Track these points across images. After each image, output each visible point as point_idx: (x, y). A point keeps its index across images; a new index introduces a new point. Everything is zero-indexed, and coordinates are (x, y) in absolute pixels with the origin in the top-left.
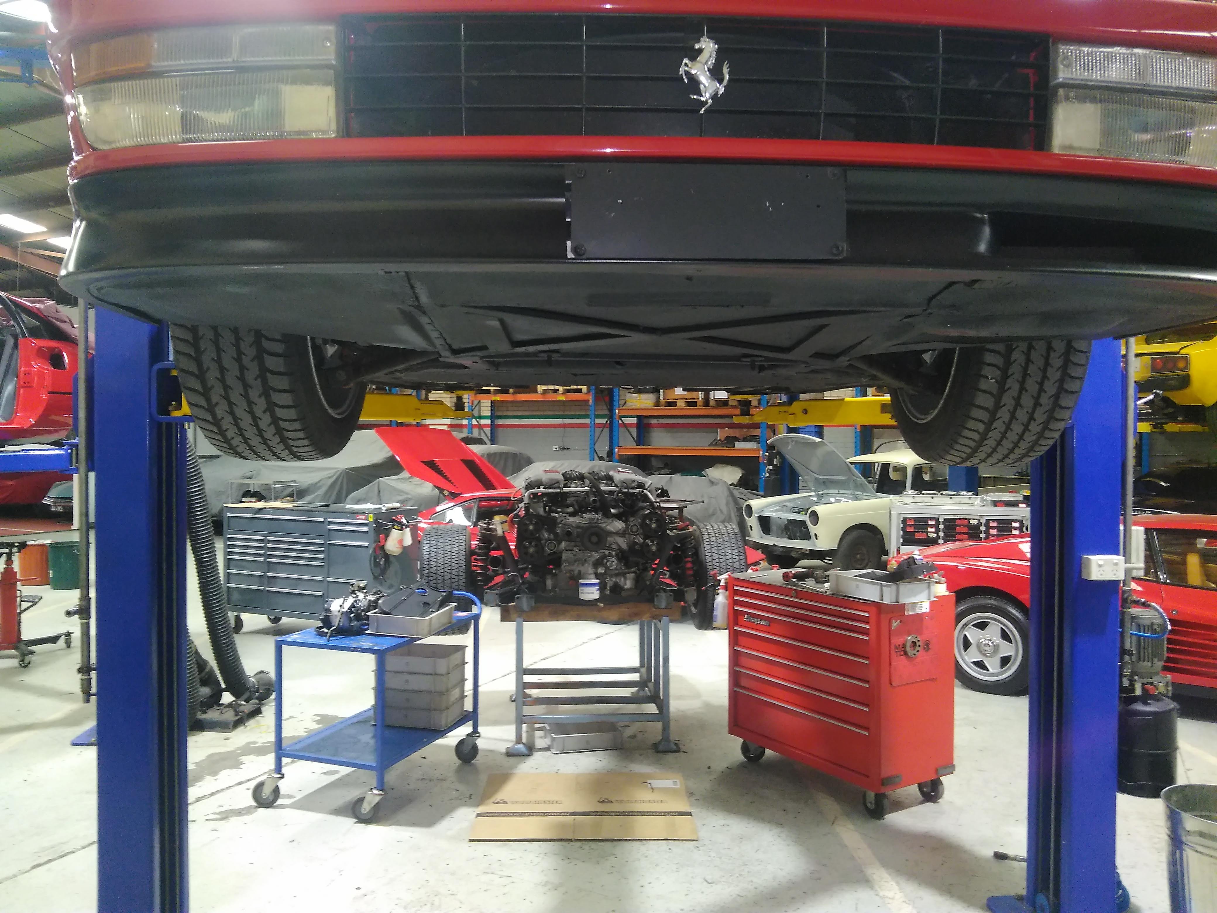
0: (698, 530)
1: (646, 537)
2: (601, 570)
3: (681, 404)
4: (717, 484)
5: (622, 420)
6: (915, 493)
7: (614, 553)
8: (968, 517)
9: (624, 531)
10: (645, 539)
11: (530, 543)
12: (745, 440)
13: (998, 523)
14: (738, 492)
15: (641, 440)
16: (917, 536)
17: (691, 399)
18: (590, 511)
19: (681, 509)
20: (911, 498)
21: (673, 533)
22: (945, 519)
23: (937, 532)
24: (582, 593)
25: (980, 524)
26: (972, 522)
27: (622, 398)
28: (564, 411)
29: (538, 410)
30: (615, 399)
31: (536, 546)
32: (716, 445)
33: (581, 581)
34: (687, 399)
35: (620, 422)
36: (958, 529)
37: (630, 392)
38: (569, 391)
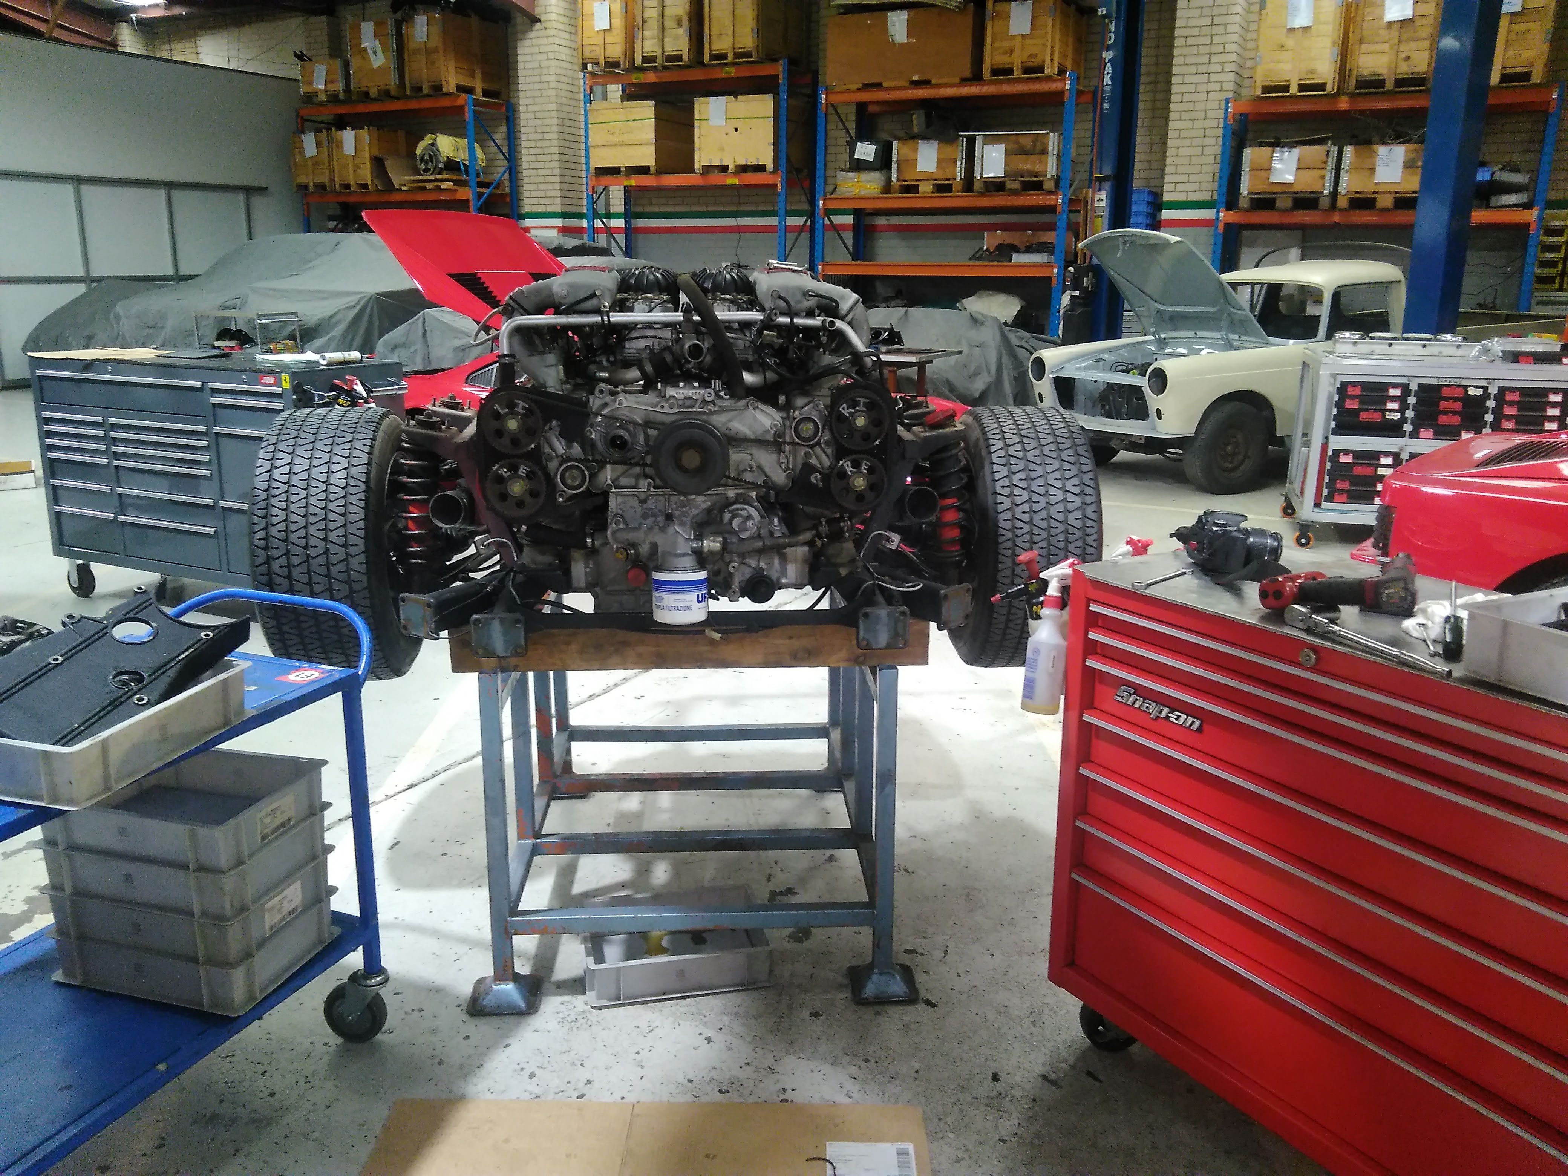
0: (975, 425)
1: (841, 453)
2: (712, 544)
3: (926, 188)
4: (982, 324)
5: (830, 220)
6: (1357, 337)
7: (754, 494)
8: (1464, 383)
9: (779, 435)
10: (838, 456)
11: (514, 468)
12: (1029, 250)
13: (1521, 395)
14: (1017, 337)
15: (860, 252)
16: (1364, 416)
17: (943, 180)
18: (688, 377)
19: (921, 366)
20: (1351, 346)
21: (914, 434)
22: (1420, 385)
23: (1402, 410)
24: (658, 607)
25: (1486, 396)
26: (1472, 391)
27: (830, 181)
28: (739, 204)
29: (699, 204)
30: (819, 181)
31: (530, 476)
32: (980, 258)
33: (658, 576)
34: (935, 180)
35: (827, 221)
36: (1443, 405)
37: (842, 170)
38: (743, 169)
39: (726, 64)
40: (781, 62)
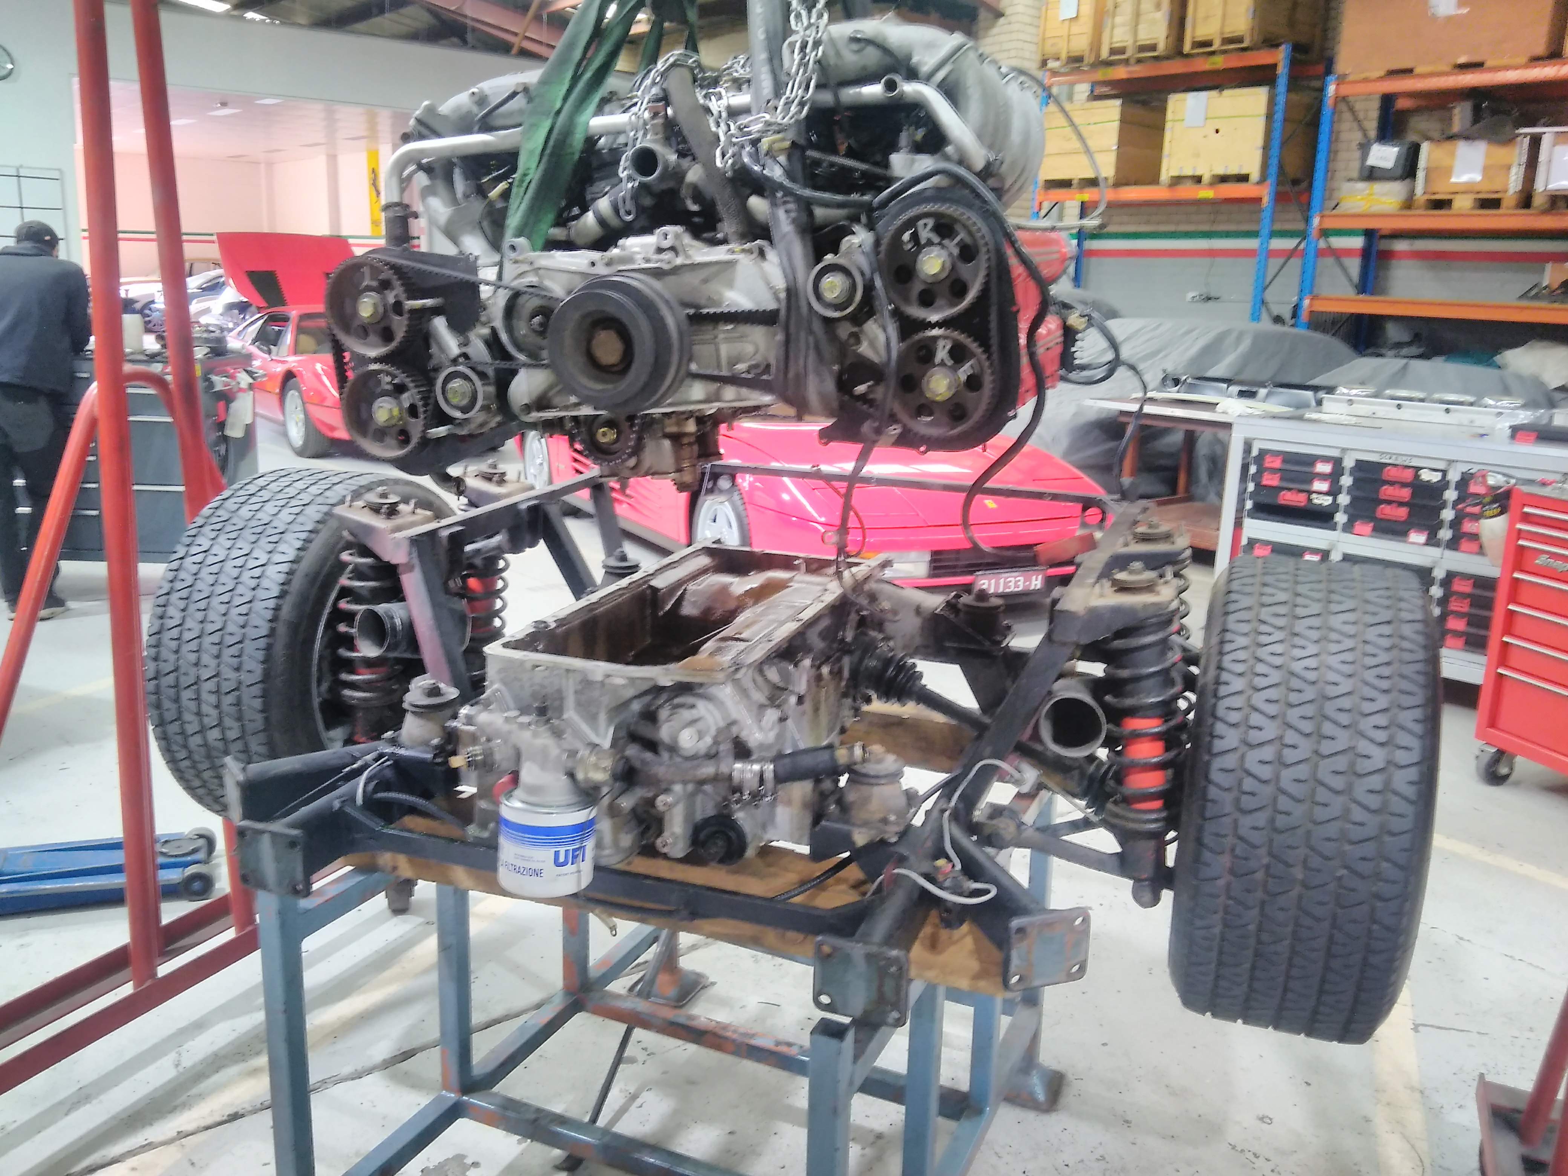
3: (1463, 203)
5: (1328, 242)
8: (1415, 463)
15: (1368, 284)
16: (1286, 498)
17: (1488, 192)
20: (1346, 405)
22: (1358, 462)
23: (1334, 492)
25: (1445, 483)
26: (1425, 476)
27: (1331, 193)
28: (1215, 223)
29: (1167, 223)
30: (1317, 195)
32: (1536, 297)
34: (1478, 193)
35: (1324, 244)
36: (1386, 491)
37: (1350, 180)
38: (1224, 179)
39: (1213, 53)
40: (1283, 47)
